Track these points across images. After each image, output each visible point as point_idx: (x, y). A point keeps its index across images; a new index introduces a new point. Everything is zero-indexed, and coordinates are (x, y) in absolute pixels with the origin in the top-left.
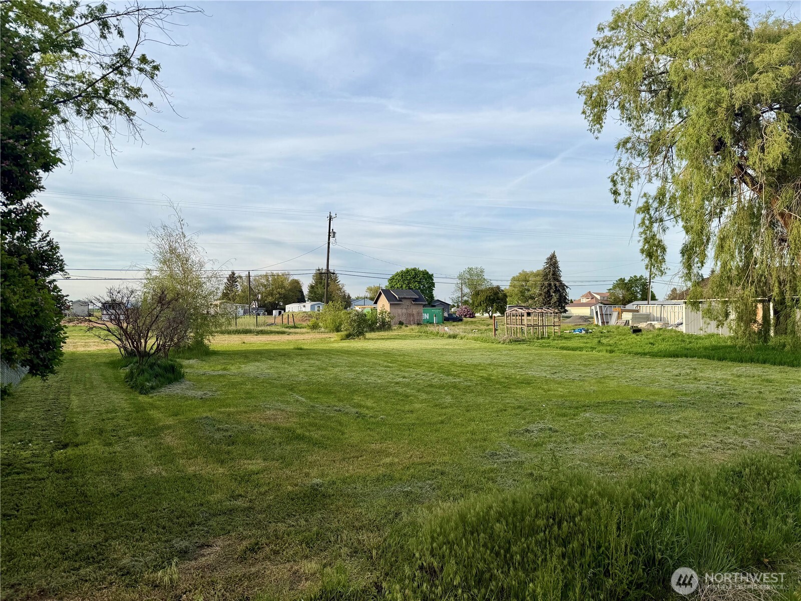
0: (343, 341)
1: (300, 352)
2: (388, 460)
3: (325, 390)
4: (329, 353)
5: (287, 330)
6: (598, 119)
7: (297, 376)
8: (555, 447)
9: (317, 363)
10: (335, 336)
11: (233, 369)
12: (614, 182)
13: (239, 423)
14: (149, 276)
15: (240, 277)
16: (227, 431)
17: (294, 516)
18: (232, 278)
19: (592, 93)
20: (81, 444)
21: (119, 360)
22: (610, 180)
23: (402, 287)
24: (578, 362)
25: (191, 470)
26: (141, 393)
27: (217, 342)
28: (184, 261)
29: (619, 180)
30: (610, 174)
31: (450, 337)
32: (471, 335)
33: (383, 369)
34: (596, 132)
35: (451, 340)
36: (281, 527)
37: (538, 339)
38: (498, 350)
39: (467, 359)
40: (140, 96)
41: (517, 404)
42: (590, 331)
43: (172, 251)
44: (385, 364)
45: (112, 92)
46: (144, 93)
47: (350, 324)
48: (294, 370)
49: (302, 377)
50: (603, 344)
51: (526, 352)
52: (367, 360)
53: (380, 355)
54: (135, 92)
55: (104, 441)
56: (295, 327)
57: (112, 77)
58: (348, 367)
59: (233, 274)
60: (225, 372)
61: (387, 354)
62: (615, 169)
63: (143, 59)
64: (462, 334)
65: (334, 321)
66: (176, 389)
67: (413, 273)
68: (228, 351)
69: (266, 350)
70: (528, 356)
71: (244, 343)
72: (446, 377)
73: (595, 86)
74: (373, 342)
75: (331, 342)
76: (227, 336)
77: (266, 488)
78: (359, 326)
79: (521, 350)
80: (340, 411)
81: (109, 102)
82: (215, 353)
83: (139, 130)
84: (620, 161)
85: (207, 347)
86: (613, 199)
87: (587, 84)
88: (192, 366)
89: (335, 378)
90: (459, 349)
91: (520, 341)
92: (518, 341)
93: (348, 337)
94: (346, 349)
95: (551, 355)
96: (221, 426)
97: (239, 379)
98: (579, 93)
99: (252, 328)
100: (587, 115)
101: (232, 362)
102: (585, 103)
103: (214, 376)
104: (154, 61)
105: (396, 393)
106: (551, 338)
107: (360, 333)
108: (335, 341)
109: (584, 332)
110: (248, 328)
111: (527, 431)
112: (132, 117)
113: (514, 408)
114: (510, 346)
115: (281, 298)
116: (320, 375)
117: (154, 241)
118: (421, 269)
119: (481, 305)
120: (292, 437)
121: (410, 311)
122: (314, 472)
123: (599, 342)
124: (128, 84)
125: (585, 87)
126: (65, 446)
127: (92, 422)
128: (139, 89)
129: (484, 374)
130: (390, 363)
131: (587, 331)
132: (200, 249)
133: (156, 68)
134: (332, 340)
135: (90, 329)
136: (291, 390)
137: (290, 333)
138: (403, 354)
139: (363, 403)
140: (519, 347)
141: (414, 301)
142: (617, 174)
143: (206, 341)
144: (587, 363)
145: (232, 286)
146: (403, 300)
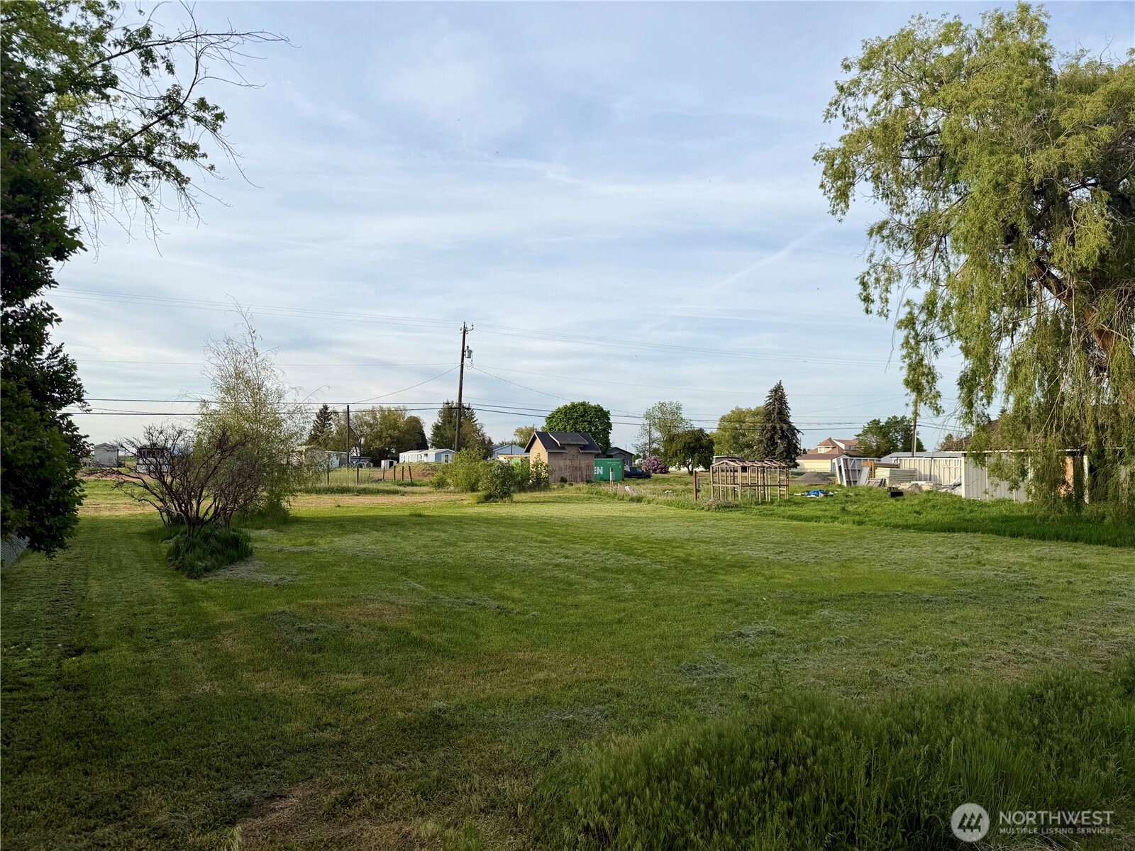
0: (480, 505)
1: (419, 520)
2: (541, 675)
3: (454, 574)
4: (460, 521)
5: (401, 488)
6: (843, 195)
7: (414, 554)
8: (779, 658)
9: (443, 535)
10: (469, 498)
11: (323, 544)
12: (864, 285)
13: (330, 621)
14: (204, 410)
15: (336, 413)
16: (311, 631)
17: (406, 754)
18: (324, 414)
19: (834, 160)
20: (102, 649)
21: (160, 530)
22: (858, 281)
23: (565, 428)
24: (813, 538)
25: (259, 687)
26: (190, 577)
27: (301, 504)
28: (255, 389)
29: (871, 281)
30: (859, 273)
31: (632, 500)
32: (662, 498)
33: (537, 544)
34: (839, 212)
35: (634, 505)
36: (387, 770)
37: (757, 504)
38: (700, 519)
39: (657, 531)
40: (196, 155)
41: (726, 596)
42: (831, 493)
43: (239, 375)
44: (540, 537)
45: (157, 150)
46: (202, 151)
47: (491, 481)
48: (411, 546)
49: (422, 556)
50: (848, 513)
51: (740, 523)
52: (515, 532)
53: (532, 525)
54: (190, 151)
55: (136, 644)
56: (412, 485)
57: (157, 128)
58: (487, 541)
59: (326, 408)
60: (312, 548)
61: (542, 523)
62: (866, 267)
63: (202, 105)
64: (650, 496)
65: (468, 475)
66: (241, 571)
67: (582, 409)
68: (318, 518)
69: (371, 517)
70: (742, 528)
71: (339, 506)
72: (626, 558)
73: (839, 150)
74: (523, 507)
75: (463, 507)
76: (314, 496)
77: (367, 715)
78: (503, 483)
79: (733, 520)
80: (474, 604)
81: (153, 163)
82: (298, 521)
83: (193, 203)
84: (872, 255)
85: (286, 512)
86: (864, 308)
87: (826, 147)
88: (264, 539)
89: (468, 558)
90: (646, 517)
91: (732, 507)
92: (728, 507)
93: (488, 498)
94: (485, 516)
95: (776, 527)
96: (303, 625)
97: (331, 559)
98: (816, 158)
99: (351, 485)
100: (827, 189)
101: (321, 533)
102: (825, 173)
103: (294, 553)
104: (217, 107)
105: (555, 579)
106: (776, 504)
107: (505, 493)
108: (468, 505)
109: (821, 495)
110: (345, 485)
111: (740, 635)
112: (184, 185)
113: (722, 602)
114: (718, 514)
115: (392, 442)
116: (447, 552)
117: (214, 361)
118: (593, 404)
119: (676, 455)
120: (405, 641)
121: (576, 463)
122: (435, 692)
123: (844, 509)
124: (179, 138)
125: (824, 151)
126: (79, 652)
127: (118, 617)
128: (196, 147)
129: (680, 553)
130: (547, 536)
131: (826, 494)
132: (278, 372)
133: (220, 117)
134: (465, 503)
135: (120, 485)
136: (405, 574)
137: (406, 493)
138: (565, 523)
139: (507, 593)
140: (731, 515)
141: (582, 449)
142: (868, 273)
143: (284, 504)
144: (827, 539)
145: (324, 426)
146: (566, 447)
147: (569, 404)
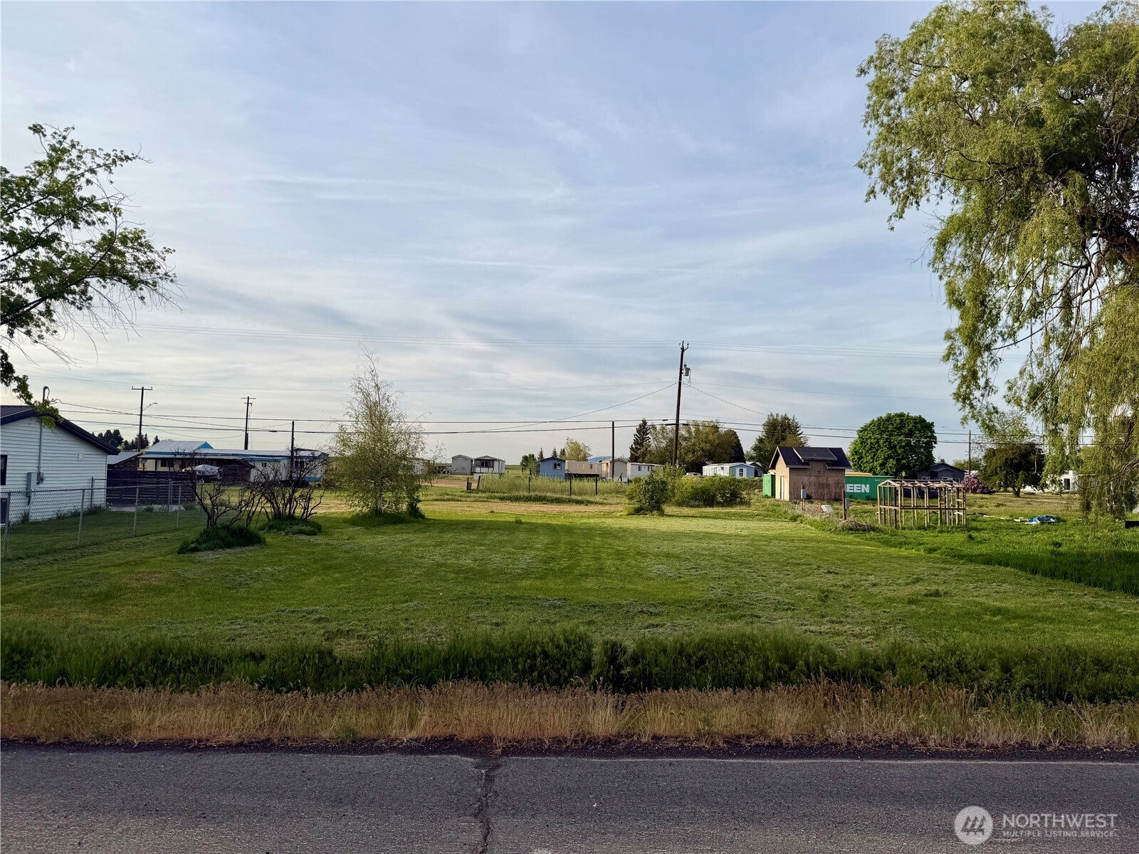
0: (626, 517)
10: (623, 510)
15: (654, 427)
18: (643, 429)
47: (643, 495)
59: (645, 422)
67: (898, 421)
78: (651, 497)
93: (638, 511)
107: (654, 507)
115: (705, 455)
118: (913, 414)
121: (823, 480)
141: (829, 465)
145: (643, 439)
146: (810, 463)
147: (884, 415)
